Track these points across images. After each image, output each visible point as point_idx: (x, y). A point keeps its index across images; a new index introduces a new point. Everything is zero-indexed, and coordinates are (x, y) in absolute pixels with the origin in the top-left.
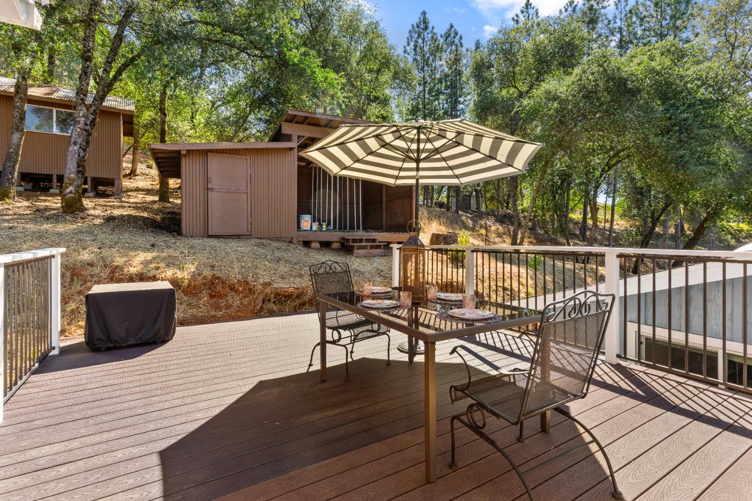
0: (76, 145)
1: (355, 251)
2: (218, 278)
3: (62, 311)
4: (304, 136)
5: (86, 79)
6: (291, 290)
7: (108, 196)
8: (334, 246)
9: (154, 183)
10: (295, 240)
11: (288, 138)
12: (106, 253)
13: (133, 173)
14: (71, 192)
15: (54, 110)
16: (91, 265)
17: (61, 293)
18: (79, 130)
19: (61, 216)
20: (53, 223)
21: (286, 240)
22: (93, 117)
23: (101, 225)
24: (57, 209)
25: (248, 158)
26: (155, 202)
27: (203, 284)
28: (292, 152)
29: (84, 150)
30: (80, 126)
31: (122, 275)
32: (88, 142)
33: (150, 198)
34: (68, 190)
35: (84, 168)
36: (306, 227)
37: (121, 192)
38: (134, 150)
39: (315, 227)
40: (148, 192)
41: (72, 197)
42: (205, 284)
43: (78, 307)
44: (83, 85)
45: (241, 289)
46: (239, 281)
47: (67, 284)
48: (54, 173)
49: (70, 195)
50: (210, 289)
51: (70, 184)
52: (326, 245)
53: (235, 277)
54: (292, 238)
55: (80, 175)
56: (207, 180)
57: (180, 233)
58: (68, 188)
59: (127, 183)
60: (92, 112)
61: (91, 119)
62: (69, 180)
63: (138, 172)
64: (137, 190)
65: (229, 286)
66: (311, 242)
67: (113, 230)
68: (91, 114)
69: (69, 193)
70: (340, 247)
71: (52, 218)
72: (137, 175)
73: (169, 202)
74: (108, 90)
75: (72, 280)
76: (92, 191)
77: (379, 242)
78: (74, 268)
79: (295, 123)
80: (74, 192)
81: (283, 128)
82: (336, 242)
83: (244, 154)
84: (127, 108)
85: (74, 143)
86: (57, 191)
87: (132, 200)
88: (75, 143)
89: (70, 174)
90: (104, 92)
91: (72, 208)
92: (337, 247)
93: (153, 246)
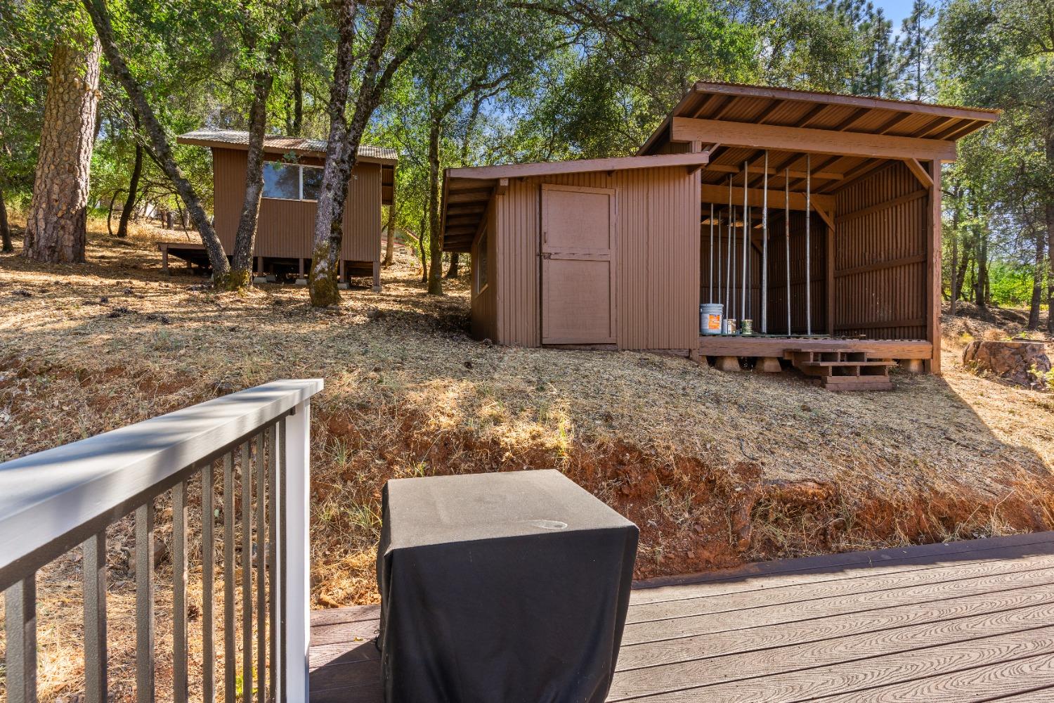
0: (329, 190)
1: (831, 379)
2: (631, 449)
3: (312, 522)
4: (714, 144)
5: (344, 74)
6: (811, 488)
7: (364, 288)
8: (770, 366)
9: (413, 273)
10: (695, 355)
11: (685, 147)
12: (389, 380)
13: (388, 262)
14: (322, 271)
15: (301, 168)
16: (364, 407)
17: (311, 472)
18: (334, 164)
19: (310, 311)
20: (298, 321)
21: (679, 353)
22: (352, 148)
23: (366, 325)
24: (304, 301)
25: (611, 192)
26: (424, 295)
27: (600, 462)
28: (692, 176)
29: (340, 204)
30: (334, 157)
31: (427, 434)
32: (345, 191)
33: (415, 291)
34: (319, 267)
35: (340, 233)
36: (715, 327)
37: (378, 284)
38: (389, 229)
39: (730, 328)
40: (408, 283)
41: (325, 278)
42: (603, 464)
43: (344, 514)
44: (340, 85)
45: (686, 479)
46: (677, 457)
47: (321, 453)
48: (301, 255)
49: (322, 275)
50: (615, 475)
51: (322, 257)
52: (750, 364)
53: (668, 448)
54: (690, 351)
55: (334, 245)
56: (541, 238)
57: (495, 342)
58: (318, 263)
59: (384, 274)
60: (350, 140)
61: (349, 152)
62: (320, 250)
63: (394, 259)
64: (396, 281)
65: (658, 470)
66: (723, 358)
67: (388, 333)
68: (350, 143)
69: (320, 272)
70: (780, 369)
71: (297, 314)
72: (394, 264)
73: (442, 295)
74: (372, 103)
75: (330, 443)
76: (345, 282)
77: (869, 360)
78: (334, 416)
79: (698, 117)
80: (327, 270)
81: (674, 129)
82: (771, 358)
83: (603, 185)
84: (389, 157)
85: (327, 187)
86: (304, 281)
87: (394, 293)
88: (329, 187)
89: (322, 239)
90: (367, 106)
91: (324, 300)
92: (773, 370)
93: (468, 365)
